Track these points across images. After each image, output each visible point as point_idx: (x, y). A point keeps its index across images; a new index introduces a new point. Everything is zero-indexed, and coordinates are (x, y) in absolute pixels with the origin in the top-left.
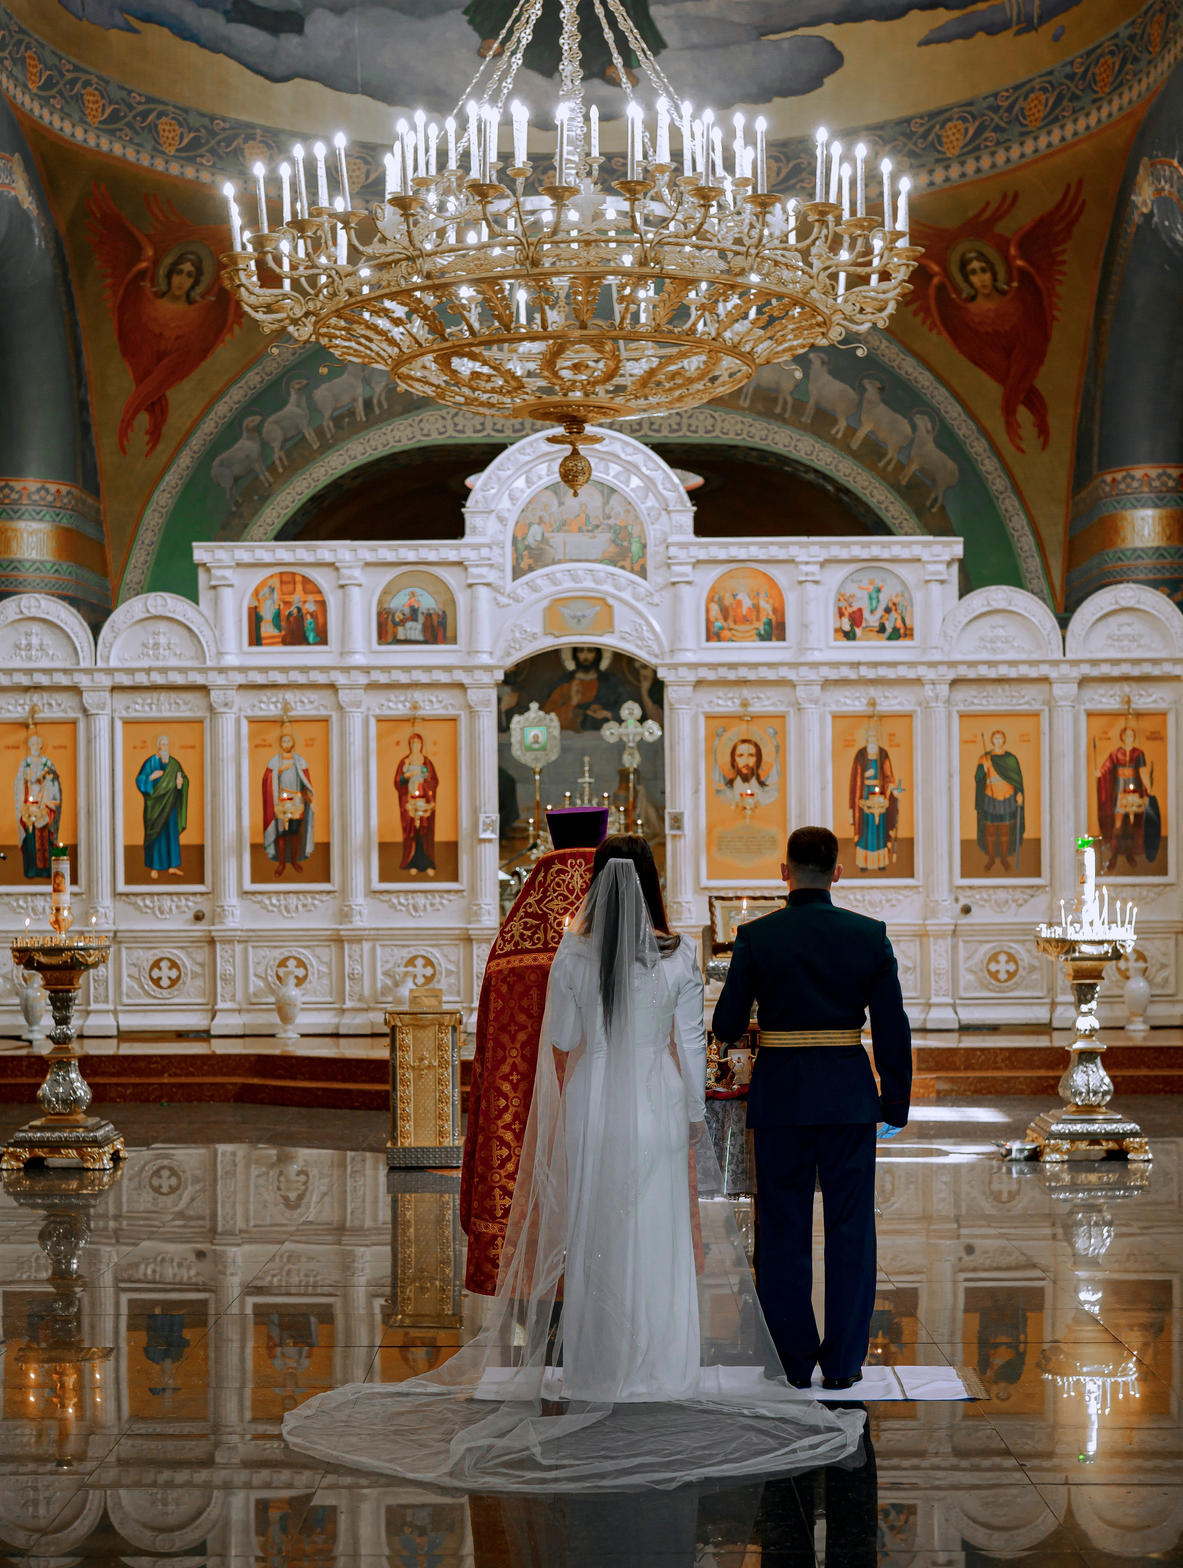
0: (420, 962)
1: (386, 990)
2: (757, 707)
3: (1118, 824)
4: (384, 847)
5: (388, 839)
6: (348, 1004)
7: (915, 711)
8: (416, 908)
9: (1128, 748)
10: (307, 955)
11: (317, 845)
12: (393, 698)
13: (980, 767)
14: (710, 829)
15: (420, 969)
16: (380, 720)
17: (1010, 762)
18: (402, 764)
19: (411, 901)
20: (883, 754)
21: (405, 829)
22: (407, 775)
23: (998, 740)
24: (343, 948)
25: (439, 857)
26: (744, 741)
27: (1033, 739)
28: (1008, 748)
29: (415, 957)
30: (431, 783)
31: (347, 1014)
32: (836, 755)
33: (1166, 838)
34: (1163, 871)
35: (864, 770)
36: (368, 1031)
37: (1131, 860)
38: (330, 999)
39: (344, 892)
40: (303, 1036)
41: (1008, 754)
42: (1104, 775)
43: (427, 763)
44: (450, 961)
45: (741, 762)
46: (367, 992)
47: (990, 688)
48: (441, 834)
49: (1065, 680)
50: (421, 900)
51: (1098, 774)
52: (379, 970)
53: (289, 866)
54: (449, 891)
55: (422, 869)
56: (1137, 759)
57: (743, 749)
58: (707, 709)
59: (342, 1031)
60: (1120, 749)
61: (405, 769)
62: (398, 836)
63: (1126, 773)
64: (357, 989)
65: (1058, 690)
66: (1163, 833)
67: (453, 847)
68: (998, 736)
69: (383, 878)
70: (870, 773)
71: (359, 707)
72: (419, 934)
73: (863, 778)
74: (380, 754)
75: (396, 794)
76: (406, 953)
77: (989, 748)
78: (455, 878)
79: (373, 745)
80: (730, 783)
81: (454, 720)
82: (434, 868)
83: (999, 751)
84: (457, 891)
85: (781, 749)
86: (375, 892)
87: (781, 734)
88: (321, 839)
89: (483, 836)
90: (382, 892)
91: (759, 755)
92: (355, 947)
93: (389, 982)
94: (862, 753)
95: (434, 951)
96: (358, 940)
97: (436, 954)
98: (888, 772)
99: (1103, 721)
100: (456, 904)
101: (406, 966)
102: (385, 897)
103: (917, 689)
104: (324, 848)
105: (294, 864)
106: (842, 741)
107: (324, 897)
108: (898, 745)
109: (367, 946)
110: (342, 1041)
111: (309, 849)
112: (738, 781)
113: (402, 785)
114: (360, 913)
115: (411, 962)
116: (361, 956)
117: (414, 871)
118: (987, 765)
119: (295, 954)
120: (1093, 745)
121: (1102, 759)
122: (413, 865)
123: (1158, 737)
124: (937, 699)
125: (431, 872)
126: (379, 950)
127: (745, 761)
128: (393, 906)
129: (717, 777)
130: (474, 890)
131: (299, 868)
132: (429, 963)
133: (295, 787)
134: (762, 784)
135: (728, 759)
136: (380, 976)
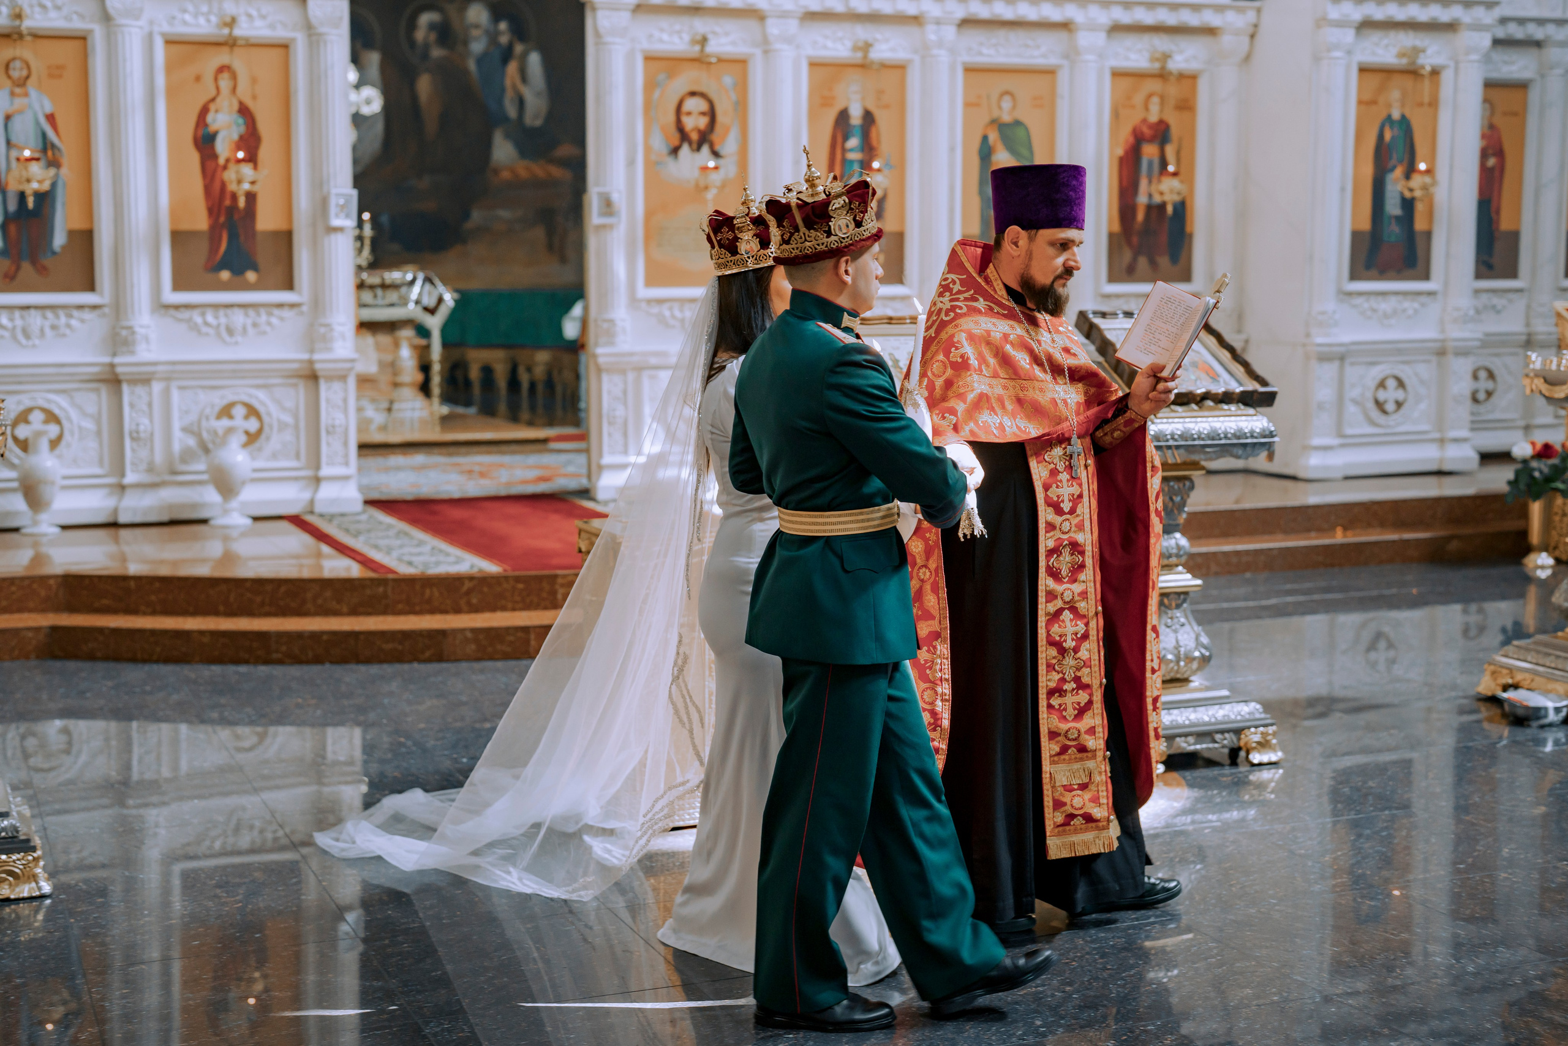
0: (239, 411)
1: (187, 456)
2: (715, 47)
3: (1140, 216)
4: (178, 237)
5: (185, 226)
6: (130, 478)
7: (910, 61)
8: (230, 331)
9: (1153, 118)
10: (60, 404)
11: (71, 234)
12: (190, 8)
13: (985, 138)
14: (649, 215)
15: (240, 421)
16: (170, 42)
17: (1020, 133)
18: (204, 111)
19: (223, 320)
20: (868, 118)
21: (210, 211)
22: (213, 128)
23: (1007, 104)
24: (119, 394)
25: (263, 254)
26: (693, 94)
27: (1048, 103)
28: (1020, 115)
29: (232, 405)
30: (250, 142)
31: (129, 493)
32: (813, 116)
33: (1191, 236)
34: (1186, 276)
35: (846, 138)
36: (165, 518)
37: (1153, 264)
38: (97, 471)
39: (119, 307)
40: (64, 528)
41: (1017, 123)
42: (1127, 153)
43: (244, 111)
44: (284, 409)
45: (689, 123)
46: (159, 458)
47: (1002, 33)
48: (266, 220)
49: (1092, 28)
50: (239, 318)
51: (1120, 152)
52: (176, 425)
53: (26, 266)
54: (280, 306)
55: (238, 271)
56: (1161, 133)
57: (694, 105)
58: (646, 45)
59: (123, 519)
60: (1144, 121)
61: (210, 118)
62: (201, 222)
63: (1150, 151)
64: (144, 453)
65: (1084, 39)
66: (1188, 229)
67: (286, 238)
68: (1007, 98)
69: (179, 284)
70: (853, 142)
71: (137, 18)
72: (239, 370)
73: (844, 150)
74: (172, 92)
75: (195, 157)
76: (219, 399)
77: (996, 113)
78: (289, 284)
79: (160, 80)
80: (675, 151)
81: (284, 47)
82: (255, 268)
83: (1006, 118)
84: (293, 306)
85: (742, 107)
86: (167, 307)
87: (742, 86)
88: (78, 224)
89: (336, 222)
90: (177, 307)
91: (712, 114)
92: (140, 390)
93: (191, 442)
94: (843, 116)
95: (261, 395)
96: (145, 380)
97: (260, 398)
98: (874, 143)
99: (1125, 83)
100: (288, 325)
101: (219, 417)
102: (185, 314)
103: (914, 30)
104: (85, 239)
105: (34, 262)
106: (820, 97)
107: (87, 315)
108: (887, 107)
109: (157, 387)
110: (124, 533)
111: (59, 240)
112: (685, 149)
113: (205, 142)
114: (147, 339)
115: (226, 412)
116: (150, 405)
117: (225, 275)
118: (993, 137)
119: (41, 403)
120: (1116, 115)
121: (1125, 135)
122: (223, 265)
123: (1187, 106)
124: (940, 44)
125: (251, 276)
126: (175, 395)
127: (694, 123)
128: (195, 328)
129: (660, 144)
130: (319, 304)
131: (42, 270)
132: (252, 411)
133: (33, 140)
134: (716, 154)
135: (671, 118)
136: (177, 434)
